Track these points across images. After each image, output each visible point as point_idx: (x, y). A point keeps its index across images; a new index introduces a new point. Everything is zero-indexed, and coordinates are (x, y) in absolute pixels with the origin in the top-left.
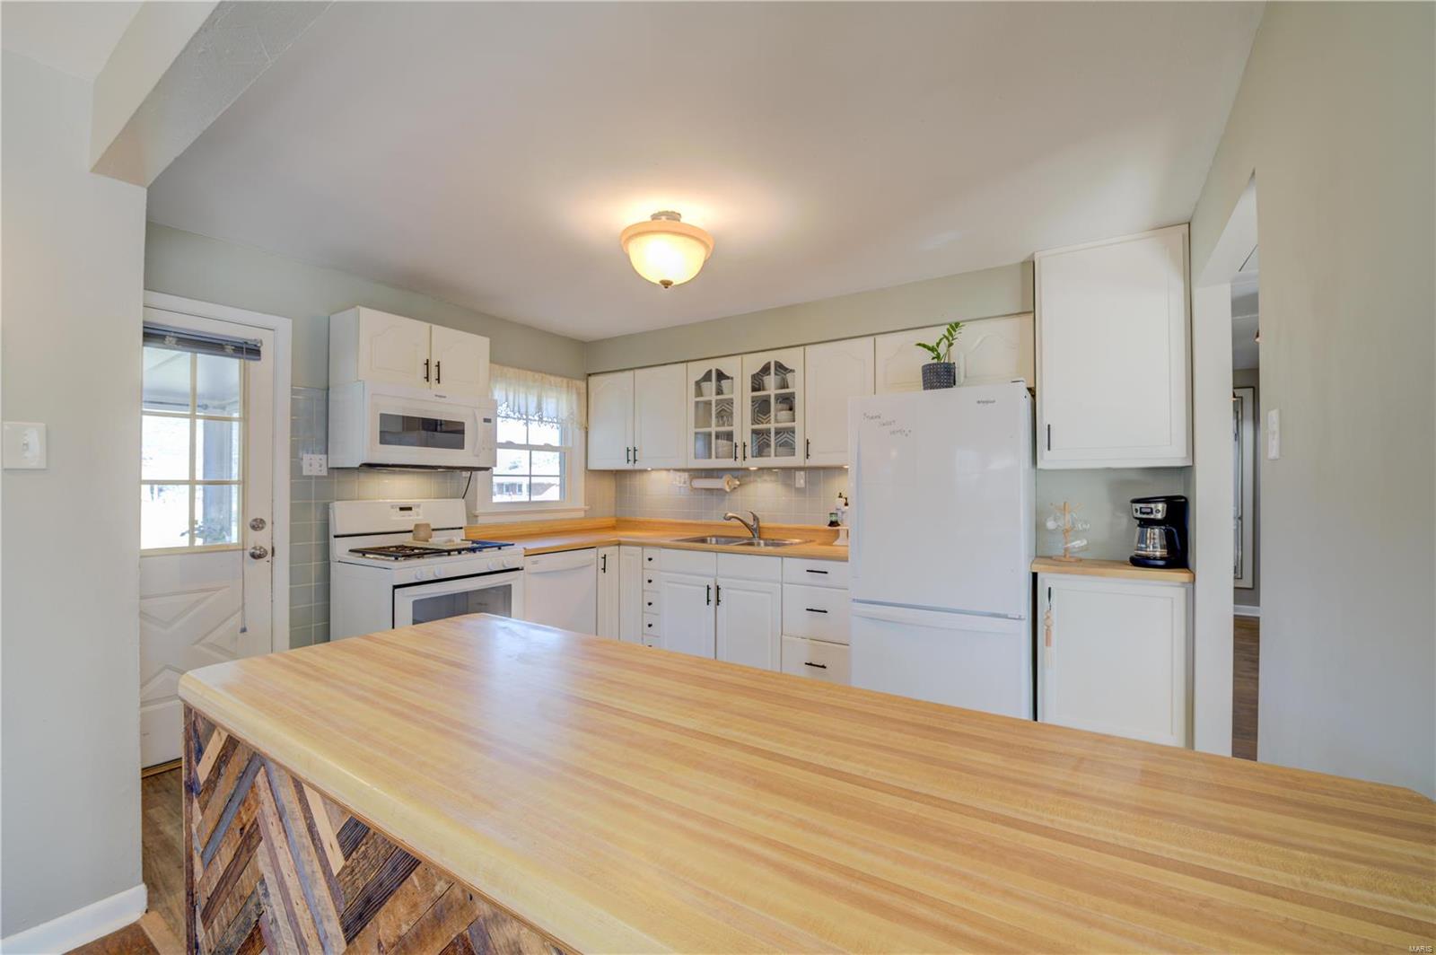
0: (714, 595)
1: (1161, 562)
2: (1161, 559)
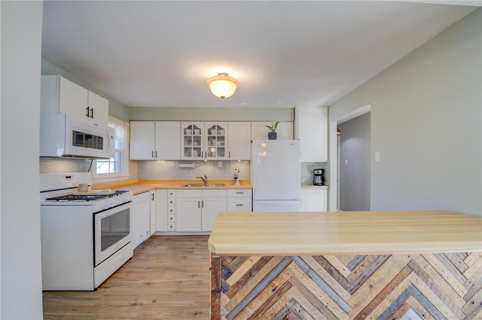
0: (201, 204)
1: (321, 184)
2: (321, 183)
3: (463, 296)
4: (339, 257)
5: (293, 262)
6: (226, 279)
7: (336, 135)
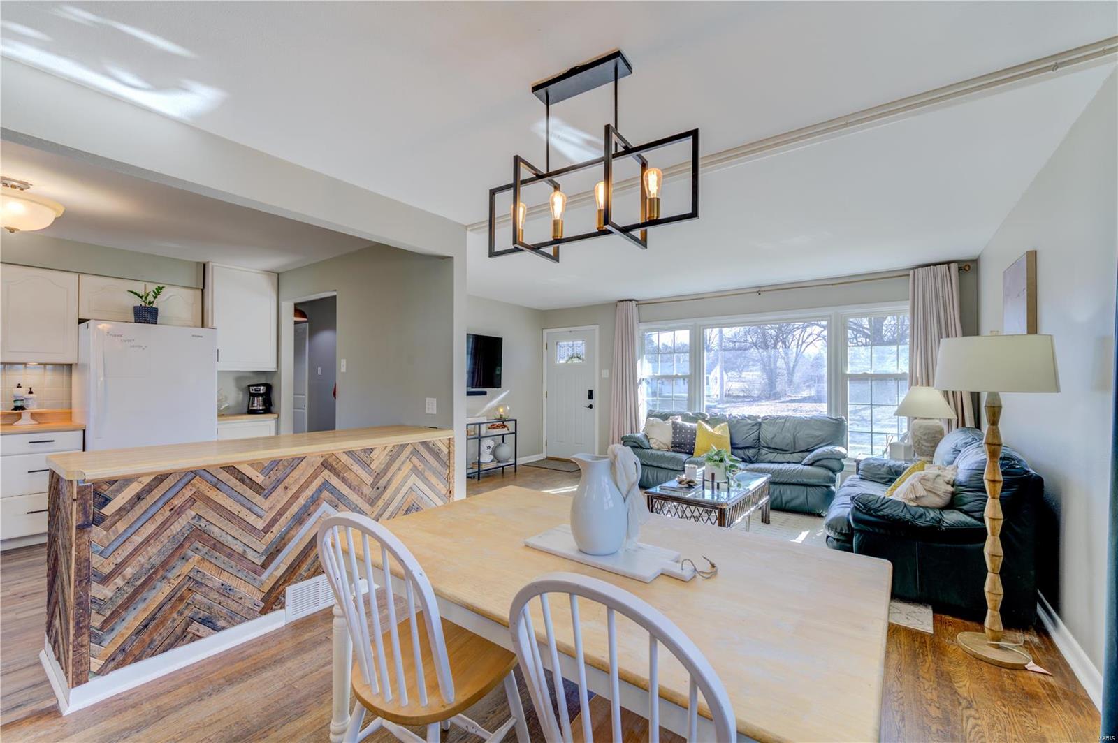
1: (262, 412)
2: (262, 410)
3: (369, 484)
4: (252, 464)
5: (197, 477)
6: (100, 509)
7: (293, 323)
